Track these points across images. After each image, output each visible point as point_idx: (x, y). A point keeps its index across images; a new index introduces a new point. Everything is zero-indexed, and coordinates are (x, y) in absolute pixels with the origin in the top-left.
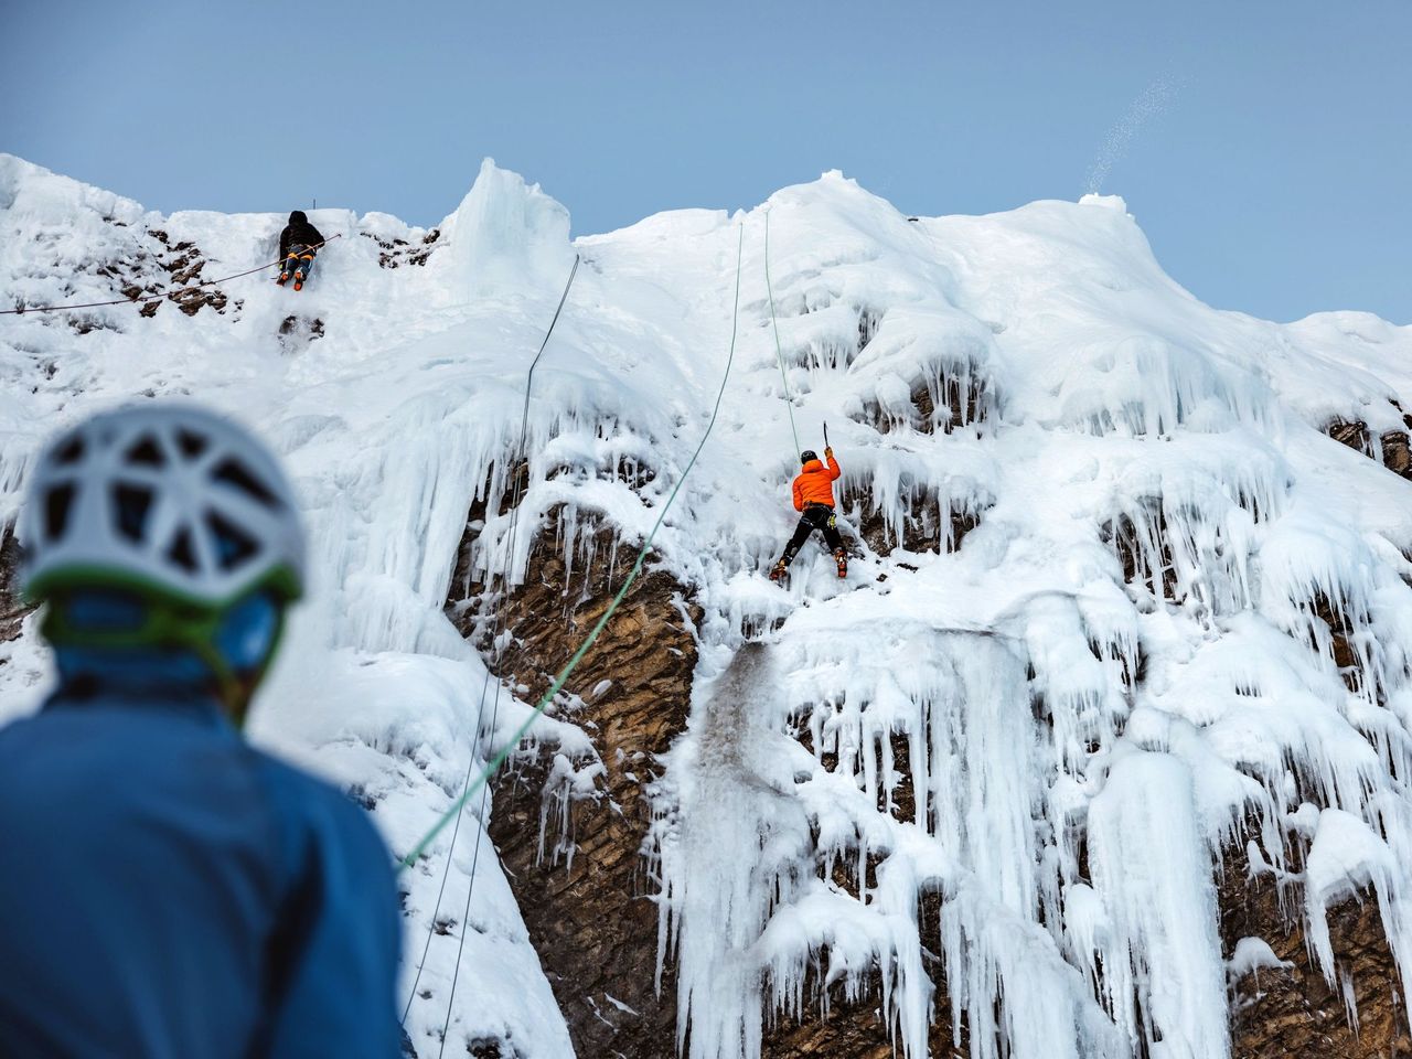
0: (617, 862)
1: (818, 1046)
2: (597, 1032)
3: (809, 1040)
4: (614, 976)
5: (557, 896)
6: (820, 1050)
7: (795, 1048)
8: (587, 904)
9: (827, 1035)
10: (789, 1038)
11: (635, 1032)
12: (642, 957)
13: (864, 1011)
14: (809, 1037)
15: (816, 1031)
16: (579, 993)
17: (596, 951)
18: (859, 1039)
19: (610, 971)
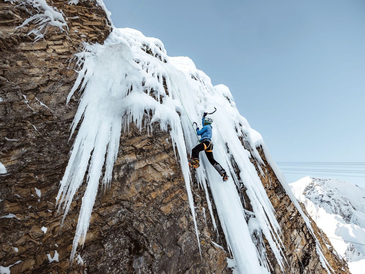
0: (63, 53)
1: (144, 146)
2: (20, 109)
3: (139, 143)
4: (44, 92)
5: (24, 51)
6: (144, 148)
7: (132, 146)
8: (41, 60)
9: (148, 143)
10: (130, 140)
11: (47, 117)
12: (63, 90)
13: (163, 138)
14: (139, 142)
15: (143, 140)
16: (18, 90)
17: (38, 78)
18: (159, 148)
19: (42, 89)
